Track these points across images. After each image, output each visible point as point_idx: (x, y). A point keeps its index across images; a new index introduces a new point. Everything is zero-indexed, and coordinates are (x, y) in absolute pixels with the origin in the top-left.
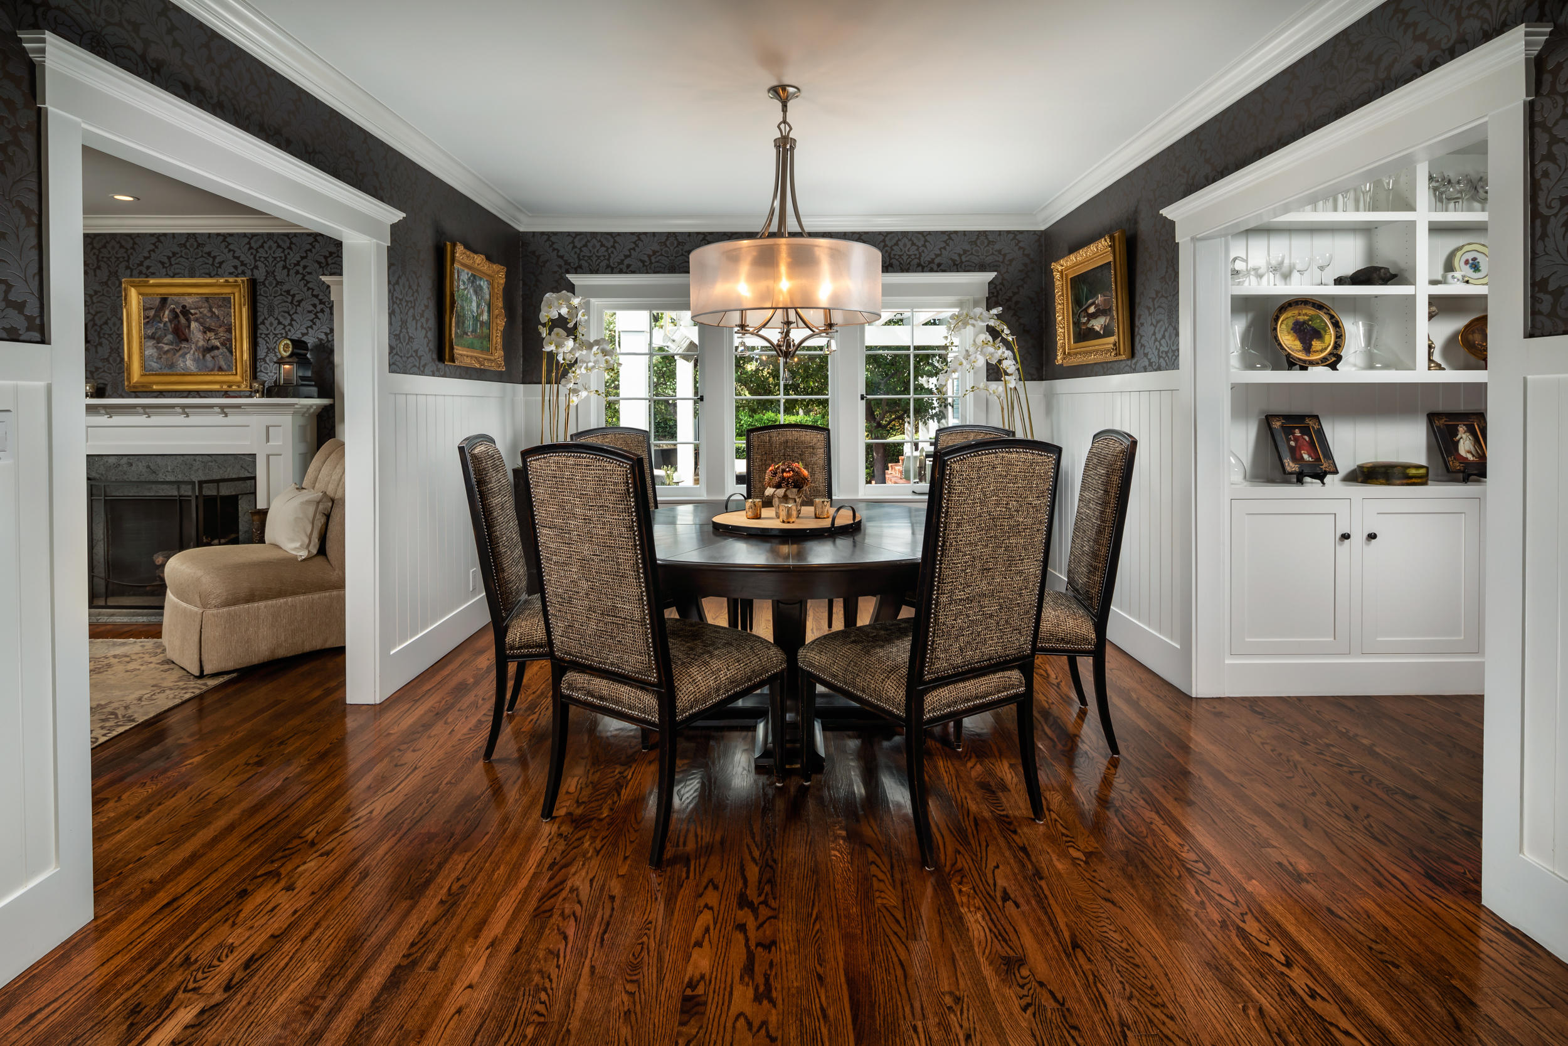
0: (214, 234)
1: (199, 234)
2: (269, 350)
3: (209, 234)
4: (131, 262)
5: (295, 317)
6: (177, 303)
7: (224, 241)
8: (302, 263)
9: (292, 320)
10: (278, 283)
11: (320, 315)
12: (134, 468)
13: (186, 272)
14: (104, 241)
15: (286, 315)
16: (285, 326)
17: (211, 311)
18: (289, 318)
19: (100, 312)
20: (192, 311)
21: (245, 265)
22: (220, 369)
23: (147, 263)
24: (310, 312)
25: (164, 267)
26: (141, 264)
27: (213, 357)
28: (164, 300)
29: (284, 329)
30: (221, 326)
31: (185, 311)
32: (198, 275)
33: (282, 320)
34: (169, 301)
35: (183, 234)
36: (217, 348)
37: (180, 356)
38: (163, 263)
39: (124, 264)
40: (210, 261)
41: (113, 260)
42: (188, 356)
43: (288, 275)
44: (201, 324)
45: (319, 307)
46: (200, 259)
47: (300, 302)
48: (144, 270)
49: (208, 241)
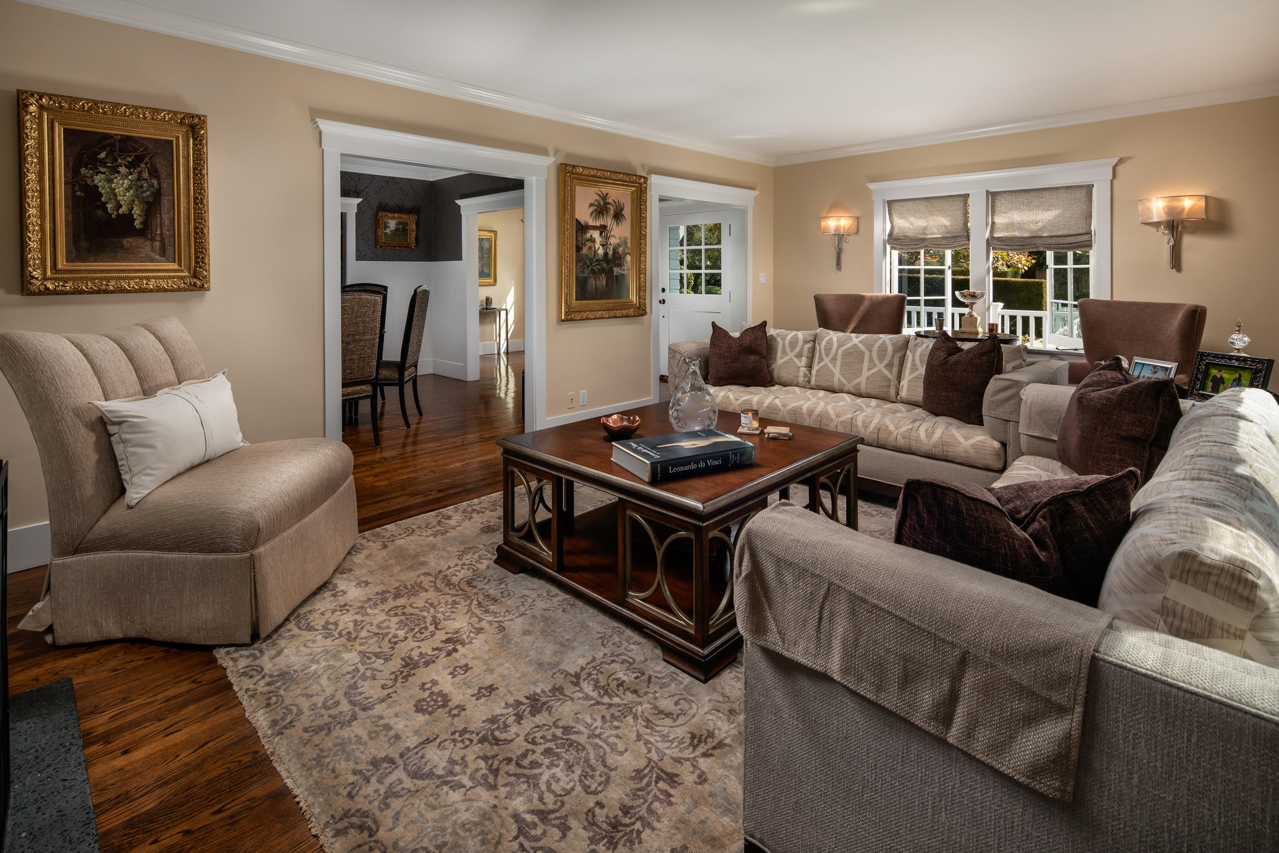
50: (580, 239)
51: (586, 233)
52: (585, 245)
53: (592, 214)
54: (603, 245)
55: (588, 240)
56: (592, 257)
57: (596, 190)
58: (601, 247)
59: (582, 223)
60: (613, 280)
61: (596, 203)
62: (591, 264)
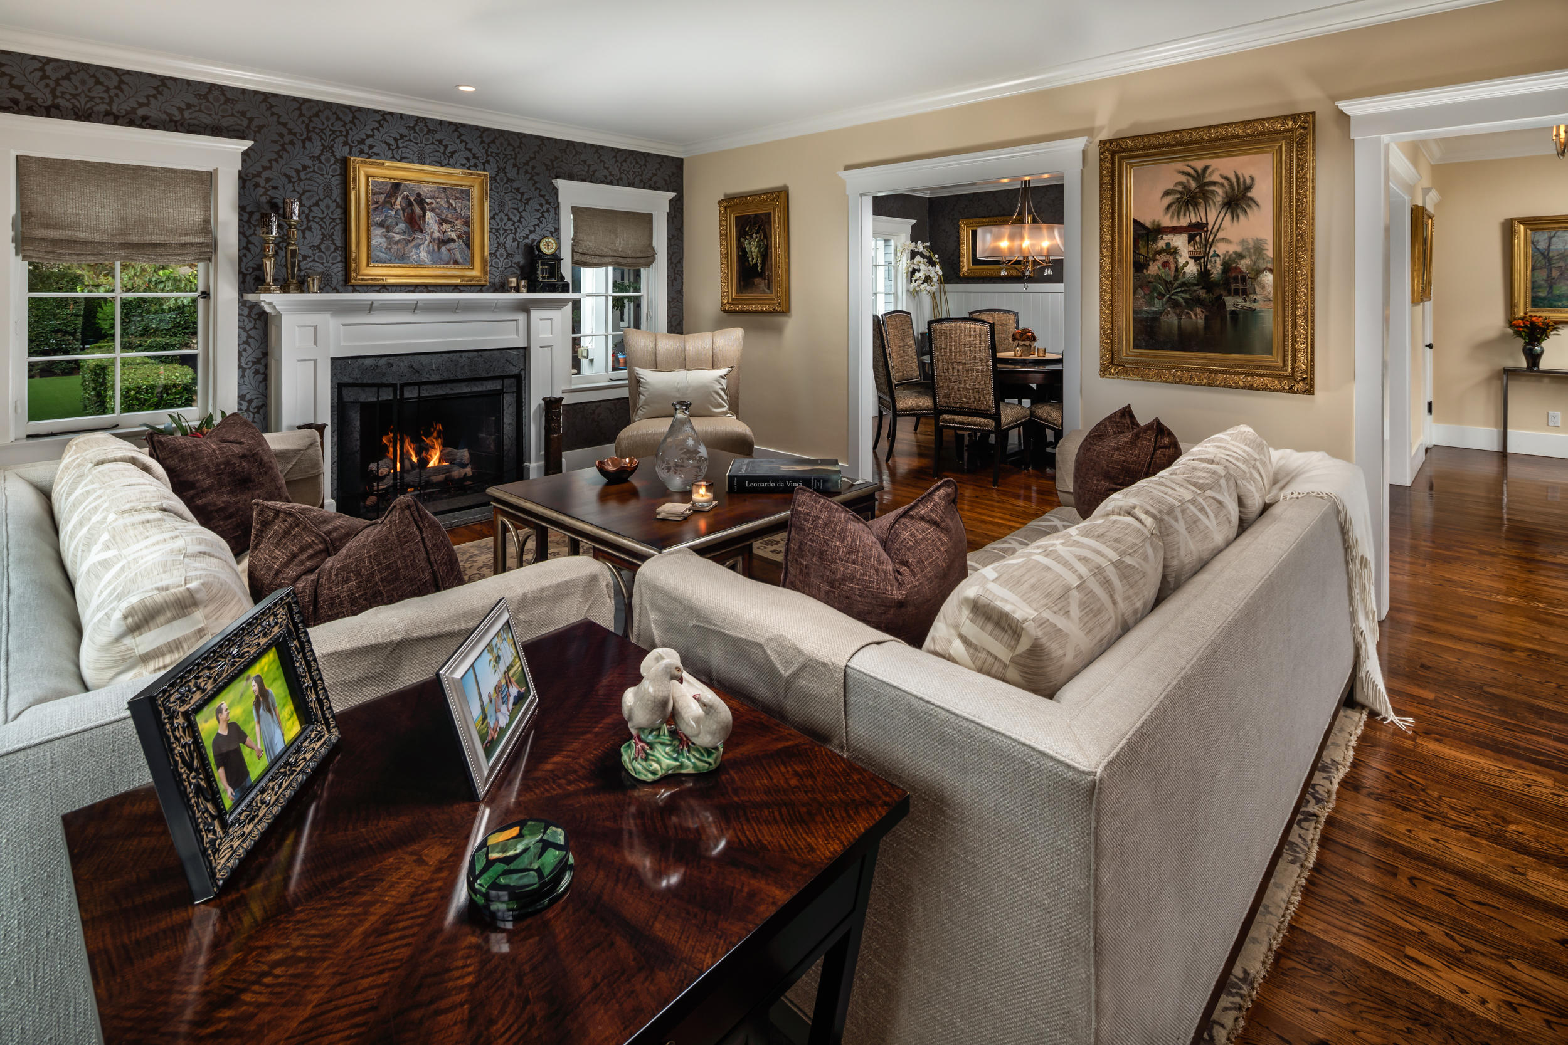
0: (445, 122)
1: (430, 119)
2: (499, 245)
3: (441, 121)
4: (350, 137)
5: (523, 214)
6: (411, 190)
7: (456, 130)
8: (531, 164)
9: (521, 217)
10: (508, 180)
11: (546, 214)
12: (394, 369)
13: (416, 158)
14: (317, 109)
15: (516, 212)
16: (514, 223)
17: (448, 202)
18: (518, 215)
19: (309, 191)
20: (428, 201)
21: (477, 158)
22: (456, 263)
23: (369, 142)
24: (537, 211)
25: (389, 149)
26: (362, 142)
27: (449, 250)
28: (396, 186)
29: (513, 225)
30: (457, 219)
31: (421, 201)
32: (428, 161)
33: (511, 216)
34: (402, 188)
35: (413, 116)
36: (453, 241)
37: (413, 247)
38: (389, 145)
39: (342, 139)
40: (442, 149)
41: (328, 133)
42: (422, 248)
43: (518, 173)
44: (437, 215)
45: (545, 207)
46: (431, 146)
47: (528, 200)
48: (366, 150)
49: (439, 128)
50: (1143, 251)
51: (1155, 240)
52: (1155, 260)
53: (1168, 208)
54: (1196, 259)
55: (1160, 252)
56: (1170, 278)
57: (1181, 166)
58: (1192, 262)
59: (1148, 224)
60: (1224, 319)
61: (1180, 188)
62: (1168, 290)
